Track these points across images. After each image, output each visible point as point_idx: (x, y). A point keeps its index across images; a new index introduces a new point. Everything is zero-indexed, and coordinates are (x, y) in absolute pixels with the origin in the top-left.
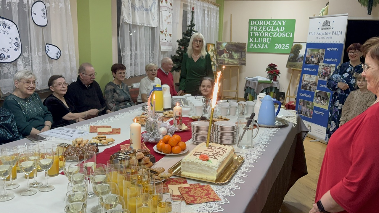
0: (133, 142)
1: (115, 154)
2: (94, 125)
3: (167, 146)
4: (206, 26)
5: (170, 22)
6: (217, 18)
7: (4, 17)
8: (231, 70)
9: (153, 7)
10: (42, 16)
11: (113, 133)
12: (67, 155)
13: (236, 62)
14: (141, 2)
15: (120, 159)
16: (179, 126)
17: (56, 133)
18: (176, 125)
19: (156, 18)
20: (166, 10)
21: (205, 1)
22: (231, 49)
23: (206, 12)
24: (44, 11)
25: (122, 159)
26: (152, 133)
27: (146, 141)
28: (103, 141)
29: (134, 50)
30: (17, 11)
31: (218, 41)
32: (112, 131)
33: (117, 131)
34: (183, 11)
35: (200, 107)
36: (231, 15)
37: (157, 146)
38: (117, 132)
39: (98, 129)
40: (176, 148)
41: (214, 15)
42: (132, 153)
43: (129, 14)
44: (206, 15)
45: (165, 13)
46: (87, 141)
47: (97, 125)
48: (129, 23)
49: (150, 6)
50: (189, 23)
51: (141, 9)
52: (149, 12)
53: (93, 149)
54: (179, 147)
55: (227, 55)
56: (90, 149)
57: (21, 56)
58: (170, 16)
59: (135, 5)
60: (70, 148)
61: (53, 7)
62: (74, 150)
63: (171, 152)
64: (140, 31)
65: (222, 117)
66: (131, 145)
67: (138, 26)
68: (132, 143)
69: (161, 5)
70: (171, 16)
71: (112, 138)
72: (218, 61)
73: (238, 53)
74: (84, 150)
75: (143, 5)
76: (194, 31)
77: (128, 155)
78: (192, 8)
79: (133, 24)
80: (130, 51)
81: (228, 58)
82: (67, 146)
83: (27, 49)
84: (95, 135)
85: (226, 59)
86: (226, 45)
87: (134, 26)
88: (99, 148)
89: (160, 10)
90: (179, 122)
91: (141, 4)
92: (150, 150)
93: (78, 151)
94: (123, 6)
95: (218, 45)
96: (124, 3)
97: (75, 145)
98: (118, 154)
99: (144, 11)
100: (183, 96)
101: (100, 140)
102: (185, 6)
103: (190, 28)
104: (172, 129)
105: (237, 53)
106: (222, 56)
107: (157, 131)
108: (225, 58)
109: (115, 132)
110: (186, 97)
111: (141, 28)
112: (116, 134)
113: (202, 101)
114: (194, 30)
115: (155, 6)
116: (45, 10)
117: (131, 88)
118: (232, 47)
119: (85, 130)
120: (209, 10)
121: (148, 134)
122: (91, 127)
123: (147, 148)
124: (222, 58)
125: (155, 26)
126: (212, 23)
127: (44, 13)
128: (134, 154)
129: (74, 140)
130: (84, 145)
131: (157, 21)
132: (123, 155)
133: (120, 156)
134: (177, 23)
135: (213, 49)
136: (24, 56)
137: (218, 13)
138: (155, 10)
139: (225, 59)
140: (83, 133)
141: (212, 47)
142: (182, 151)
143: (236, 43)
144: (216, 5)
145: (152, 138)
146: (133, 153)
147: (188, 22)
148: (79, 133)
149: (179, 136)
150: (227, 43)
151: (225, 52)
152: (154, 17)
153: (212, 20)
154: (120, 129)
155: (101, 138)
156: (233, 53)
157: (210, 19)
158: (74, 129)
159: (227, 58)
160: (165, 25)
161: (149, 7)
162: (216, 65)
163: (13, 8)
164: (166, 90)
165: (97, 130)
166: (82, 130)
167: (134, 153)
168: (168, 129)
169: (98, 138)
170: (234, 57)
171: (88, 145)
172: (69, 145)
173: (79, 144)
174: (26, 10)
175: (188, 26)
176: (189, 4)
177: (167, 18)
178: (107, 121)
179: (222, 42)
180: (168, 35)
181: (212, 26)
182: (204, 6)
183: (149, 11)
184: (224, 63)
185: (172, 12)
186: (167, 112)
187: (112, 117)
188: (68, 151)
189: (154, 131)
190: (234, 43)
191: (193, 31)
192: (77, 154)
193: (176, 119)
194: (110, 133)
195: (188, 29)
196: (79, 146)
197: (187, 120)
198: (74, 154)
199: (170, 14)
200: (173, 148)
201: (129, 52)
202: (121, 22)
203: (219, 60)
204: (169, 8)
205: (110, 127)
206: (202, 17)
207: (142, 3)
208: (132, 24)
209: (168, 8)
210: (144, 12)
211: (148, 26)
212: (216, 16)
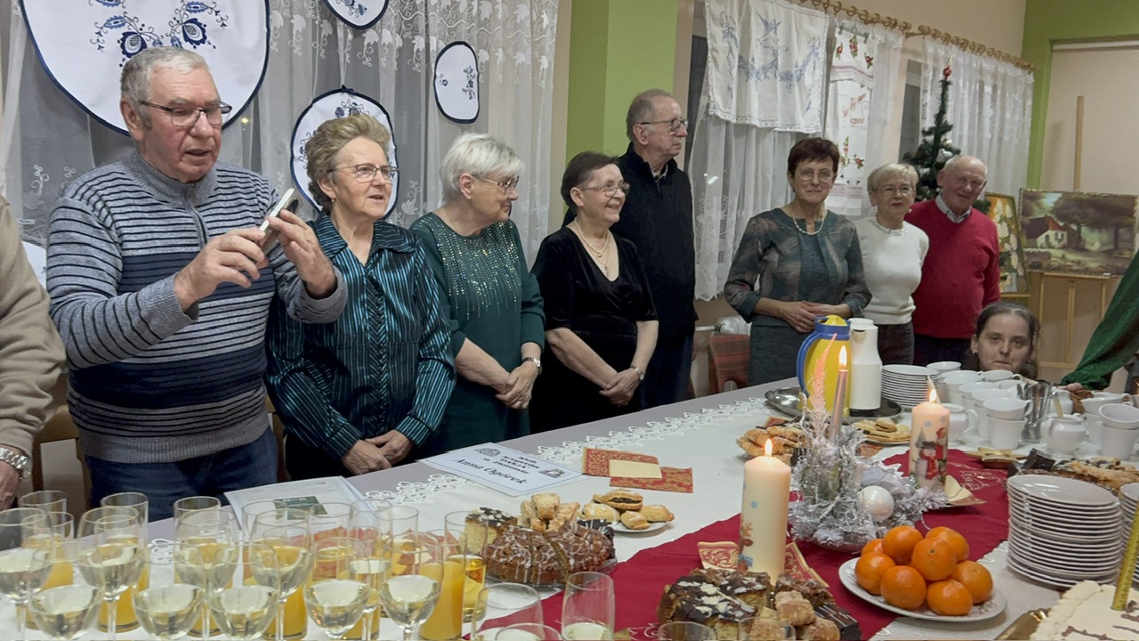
0: (753, 536)
1: (683, 584)
2: (599, 448)
3: (903, 574)
4: (988, 135)
5: (861, 118)
6: (1024, 110)
7: (355, 91)
8: (1072, 293)
9: (809, 68)
10: (464, 91)
11: (665, 485)
12: (499, 557)
13: (1093, 265)
14: (771, 51)
15: (707, 613)
16: (936, 484)
17: (473, 465)
18: (922, 480)
19: (816, 103)
20: (852, 77)
21: (985, 53)
22: (1076, 217)
23: (988, 89)
24: (472, 74)
25: (715, 615)
26: (830, 508)
27: (801, 537)
28: (631, 517)
29: (736, 208)
30: (394, 73)
31: (1024, 186)
32: (660, 476)
33: (678, 480)
34: (907, 85)
35: (1012, 417)
36: (1080, 99)
37: (857, 570)
38: (680, 485)
39: (613, 463)
40: (947, 591)
41: (1017, 98)
42: (755, 592)
43: (729, 89)
44: (987, 100)
45: (847, 89)
46: (573, 507)
47: (609, 449)
48: (727, 118)
49: (800, 64)
50: (928, 122)
51: (768, 74)
52: (795, 83)
53: (596, 546)
54: (960, 586)
55: (1060, 237)
56: (584, 546)
57: (394, 212)
58: (863, 99)
59: (750, 60)
60: (511, 530)
61: (498, 63)
62: (523, 541)
63: (925, 606)
64: (761, 145)
65: (1118, 463)
66: (745, 548)
67: (754, 131)
68: (750, 543)
69: (835, 61)
70: (867, 98)
71: (664, 507)
72: (1026, 258)
73: (1103, 230)
74: (562, 546)
75: (776, 59)
76: (948, 148)
77: (738, 595)
78: (945, 70)
79: (740, 122)
80: (723, 209)
81: (1064, 247)
82: (503, 523)
83: (413, 190)
84: (602, 486)
85: (1056, 253)
86: (1056, 203)
87: (744, 129)
88: (618, 543)
89: (831, 79)
90: (933, 467)
91: (771, 59)
92: (827, 585)
93: (538, 548)
94: (710, 64)
95: (1027, 201)
96: (715, 55)
97: (528, 521)
98: (696, 584)
99: (778, 79)
100: (925, 366)
101: (621, 511)
102: (914, 68)
103: (930, 138)
104: (914, 497)
105: (1100, 232)
106: (1041, 240)
107: (849, 499)
108: (1050, 247)
109: (673, 482)
110: (941, 371)
111: (765, 136)
112: (675, 490)
113: (1014, 390)
114: (945, 144)
115: (815, 63)
116: (475, 72)
117: (716, 334)
118: (1079, 211)
119: (568, 461)
120: (1000, 84)
121: (811, 508)
122: (589, 451)
123: (812, 570)
124: (1042, 247)
125: (809, 132)
126: (1007, 128)
127: (471, 82)
128: (765, 597)
129: (529, 499)
130: (562, 523)
131: (817, 114)
132: (717, 595)
133: (704, 599)
134: (885, 123)
135: (1009, 213)
136: (403, 213)
137: (1030, 92)
138: (813, 77)
139: (1051, 251)
140: (561, 473)
141: (1004, 206)
142: (975, 605)
143: (1095, 196)
144: (1024, 67)
145: (830, 527)
146: (761, 592)
147: (924, 118)
148: (546, 472)
149: (958, 535)
150: (1060, 195)
151: (1051, 224)
152: (810, 103)
153: (1008, 115)
154: (688, 472)
155: (625, 500)
156: (1084, 230)
157: (999, 113)
158: (531, 457)
159: (1060, 248)
160: (844, 127)
161: (796, 66)
162: (1016, 271)
163: (383, 61)
164: (863, 339)
165: (608, 467)
166: (559, 463)
167: (764, 590)
168: (897, 496)
169: (615, 500)
170: (1087, 247)
171: (576, 530)
172: (507, 519)
173: (546, 520)
174: (419, 68)
175: (923, 132)
176: (930, 63)
177: (853, 105)
178: (641, 436)
179: (1041, 190)
180: (852, 161)
181: (1006, 138)
182: (981, 71)
183: (795, 79)
184: (1045, 264)
185: (871, 84)
186: (867, 424)
187: (658, 423)
188: (504, 543)
189: (838, 498)
190: (1088, 194)
191: (943, 147)
192: (536, 562)
193: (922, 456)
194: (655, 484)
195: (924, 141)
196: (545, 526)
197: (959, 463)
198: (522, 558)
199: (865, 90)
200: (934, 589)
201: (720, 212)
202: (701, 116)
203: (1028, 253)
204: (863, 73)
205: (654, 461)
206: (973, 104)
207: (775, 54)
208: (734, 121)
209: (859, 71)
210: (779, 84)
211: (788, 129)
212: (1021, 102)
